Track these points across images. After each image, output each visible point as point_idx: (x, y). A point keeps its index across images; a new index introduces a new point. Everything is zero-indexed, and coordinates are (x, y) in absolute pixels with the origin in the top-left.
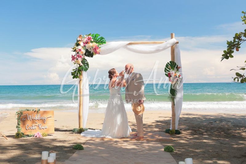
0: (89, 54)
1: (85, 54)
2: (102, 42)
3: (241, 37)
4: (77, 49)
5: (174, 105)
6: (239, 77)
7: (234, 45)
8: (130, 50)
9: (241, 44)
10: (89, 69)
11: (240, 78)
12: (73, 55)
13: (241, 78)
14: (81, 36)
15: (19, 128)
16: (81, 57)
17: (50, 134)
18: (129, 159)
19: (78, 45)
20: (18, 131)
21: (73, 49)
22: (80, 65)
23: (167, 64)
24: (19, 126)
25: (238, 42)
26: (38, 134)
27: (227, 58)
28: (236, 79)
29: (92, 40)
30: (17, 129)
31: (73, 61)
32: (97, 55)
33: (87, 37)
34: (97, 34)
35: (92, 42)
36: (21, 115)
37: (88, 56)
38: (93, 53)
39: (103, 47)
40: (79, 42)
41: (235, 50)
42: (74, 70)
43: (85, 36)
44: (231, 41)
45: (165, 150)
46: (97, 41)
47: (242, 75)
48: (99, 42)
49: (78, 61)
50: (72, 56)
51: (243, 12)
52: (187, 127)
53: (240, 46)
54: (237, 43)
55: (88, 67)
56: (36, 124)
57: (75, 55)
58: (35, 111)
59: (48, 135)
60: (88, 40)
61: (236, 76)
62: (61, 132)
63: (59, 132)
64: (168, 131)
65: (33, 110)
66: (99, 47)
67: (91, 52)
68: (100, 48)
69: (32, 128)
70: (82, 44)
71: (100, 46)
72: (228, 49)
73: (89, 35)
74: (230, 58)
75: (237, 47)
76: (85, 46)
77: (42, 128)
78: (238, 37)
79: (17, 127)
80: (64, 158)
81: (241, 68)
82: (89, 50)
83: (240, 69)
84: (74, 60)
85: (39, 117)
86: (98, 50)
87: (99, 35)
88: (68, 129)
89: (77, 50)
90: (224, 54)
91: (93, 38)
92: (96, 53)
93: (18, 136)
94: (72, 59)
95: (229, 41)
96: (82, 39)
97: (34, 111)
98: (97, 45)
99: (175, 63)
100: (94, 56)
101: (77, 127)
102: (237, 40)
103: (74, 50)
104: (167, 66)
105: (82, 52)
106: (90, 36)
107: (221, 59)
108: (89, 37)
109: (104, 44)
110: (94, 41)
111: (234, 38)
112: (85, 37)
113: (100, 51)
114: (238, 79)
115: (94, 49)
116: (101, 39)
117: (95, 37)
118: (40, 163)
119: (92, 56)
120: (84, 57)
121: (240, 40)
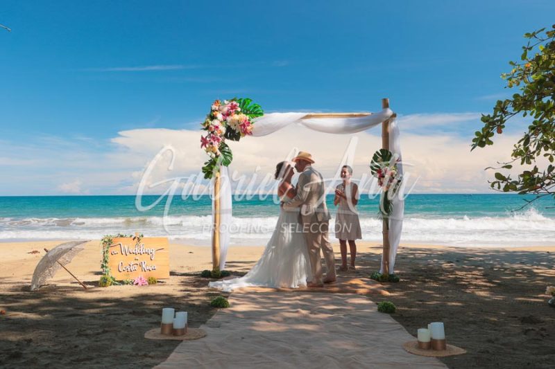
0: (233, 134)
1: (226, 136)
2: (256, 113)
3: (507, 107)
4: (211, 126)
5: (388, 229)
6: (501, 181)
7: (493, 123)
8: (308, 126)
9: (505, 120)
10: (232, 162)
11: (503, 182)
12: (204, 137)
13: (505, 183)
14: (218, 101)
15: (106, 267)
16: (218, 140)
17: (162, 280)
19: (213, 118)
20: (104, 274)
21: (204, 124)
22: (216, 154)
23: (375, 155)
24: (107, 265)
25: (502, 118)
26: (141, 279)
27: (482, 144)
28: (496, 185)
29: (239, 109)
31: (204, 147)
32: (247, 137)
33: (230, 105)
34: (248, 99)
35: (238, 113)
36: (109, 244)
37: (231, 138)
38: (239, 133)
39: (258, 122)
40: (214, 113)
41: (495, 132)
42: (205, 164)
43: (226, 102)
44: (489, 116)
45: (380, 310)
46: (247, 111)
47: (507, 177)
48: (251, 113)
49: (213, 147)
50: (202, 138)
53: (504, 124)
54: (499, 118)
55: (232, 158)
56: (136, 262)
57: (207, 137)
58: (135, 238)
59: (158, 282)
60: (232, 109)
61: (495, 180)
64: (376, 277)
65: (131, 236)
66: (251, 122)
67: (237, 132)
69: (129, 270)
70: (220, 116)
71: (252, 120)
72: (483, 130)
73: (232, 100)
74: (487, 145)
75: (498, 126)
77: (148, 268)
78: (501, 107)
79: (103, 266)
80: (198, 322)
81: (504, 165)
82: (233, 127)
83: (503, 167)
84: (205, 146)
85: (141, 249)
86: (249, 128)
87: (251, 100)
89: (211, 128)
90: (476, 137)
91: (239, 106)
92: (245, 133)
93: (105, 282)
94: (201, 143)
95: (486, 115)
96: (221, 108)
97: (133, 237)
98: (248, 118)
99: (390, 153)
100: (241, 139)
102: (498, 114)
103: (205, 127)
104: (375, 158)
105: (221, 132)
106: (234, 103)
107: (472, 147)
108: (232, 104)
109: (260, 117)
110: (241, 111)
111: (494, 109)
112: (225, 104)
113: (252, 128)
114: (499, 185)
115: (241, 126)
116: (255, 108)
117: (243, 104)
118: (158, 330)
119: (238, 139)
120: (223, 140)
121: (505, 113)
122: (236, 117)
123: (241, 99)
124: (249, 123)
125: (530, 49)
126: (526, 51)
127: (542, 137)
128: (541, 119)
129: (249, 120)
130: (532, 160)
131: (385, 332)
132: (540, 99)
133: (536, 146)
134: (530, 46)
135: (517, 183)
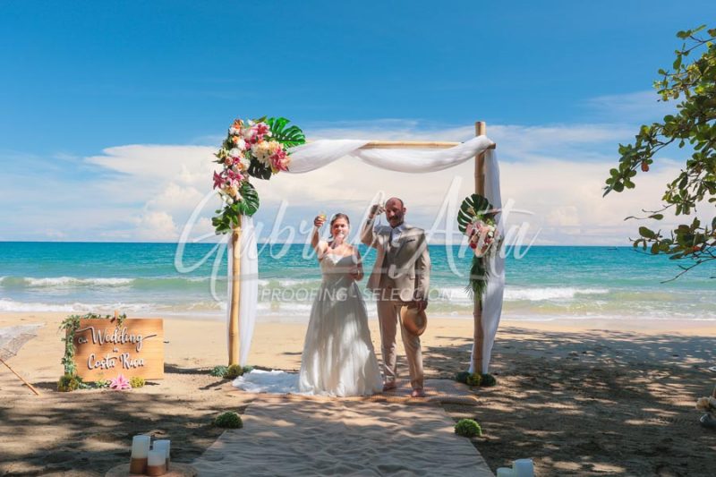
0: (261, 169)
1: (250, 171)
2: (294, 140)
3: (655, 135)
4: (228, 157)
5: (481, 309)
6: (648, 239)
7: (637, 157)
8: (368, 160)
9: (653, 153)
10: (258, 210)
11: (650, 241)
12: (218, 173)
13: (654, 241)
14: (238, 121)
15: (69, 362)
16: (238, 177)
17: (153, 382)
18: (364, 455)
19: (231, 145)
20: (66, 373)
21: (219, 156)
22: (234, 198)
23: (464, 202)
24: (71, 360)
25: (648, 149)
26: (121, 380)
27: (619, 188)
28: (641, 244)
29: (270, 134)
30: (63, 366)
31: (217, 187)
32: (281, 173)
33: (256, 127)
34: (283, 119)
35: (268, 139)
36: (75, 329)
37: (258, 175)
38: (269, 168)
39: (296, 153)
40: (233, 139)
41: (638, 168)
42: (218, 212)
43: (250, 123)
44: (630, 146)
45: (457, 431)
46: (281, 136)
47: (656, 233)
48: (286, 140)
49: (230, 188)
50: (215, 174)
51: (661, 72)
52: (513, 368)
53: (652, 158)
54: (644, 150)
55: (258, 204)
56: (115, 355)
57: (221, 174)
58: (114, 319)
59: (147, 383)
60: (259, 133)
61: (640, 237)
62: (182, 375)
63: (175, 374)
64: (463, 378)
65: (108, 317)
66: (287, 153)
67: (266, 166)
68: (289, 154)
69: (104, 365)
70: (241, 143)
71: (288, 150)
72: (621, 167)
73: (261, 120)
74: (625, 188)
75: (643, 160)
76: (249, 149)
77: (132, 364)
78: (647, 136)
79: (64, 361)
81: (652, 214)
82: (261, 160)
83: (651, 217)
84: (220, 187)
85: (123, 336)
86: (283, 161)
87: (288, 121)
88: (199, 366)
89: (228, 160)
90: (611, 177)
91: (270, 130)
92: (279, 168)
93: (67, 385)
94: (214, 182)
95: (625, 145)
96: (243, 131)
97: (111, 318)
98: (282, 147)
99: (486, 199)
100: (273, 176)
101: (224, 362)
102: (644, 144)
103: (219, 159)
104: (464, 207)
105: (242, 166)
106: (263, 124)
107: (604, 191)
108: (259, 126)
109: (300, 146)
110: (273, 136)
111: (637, 136)
112: (249, 126)
113: (288, 162)
114: (645, 244)
115: (272, 158)
116: (293, 132)
117: (276, 126)
118: (127, 467)
119: (267, 177)
120: (247, 178)
121: (652, 142)
122: (265, 145)
123: (272, 119)
124: (284, 154)
125: (686, 53)
126: (680, 56)
127: (707, 176)
128: (703, 151)
129: (284, 150)
130: (692, 209)
131: (457, 468)
132: (702, 122)
133: (697, 189)
134: (686, 49)
135: (670, 242)
